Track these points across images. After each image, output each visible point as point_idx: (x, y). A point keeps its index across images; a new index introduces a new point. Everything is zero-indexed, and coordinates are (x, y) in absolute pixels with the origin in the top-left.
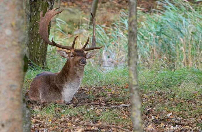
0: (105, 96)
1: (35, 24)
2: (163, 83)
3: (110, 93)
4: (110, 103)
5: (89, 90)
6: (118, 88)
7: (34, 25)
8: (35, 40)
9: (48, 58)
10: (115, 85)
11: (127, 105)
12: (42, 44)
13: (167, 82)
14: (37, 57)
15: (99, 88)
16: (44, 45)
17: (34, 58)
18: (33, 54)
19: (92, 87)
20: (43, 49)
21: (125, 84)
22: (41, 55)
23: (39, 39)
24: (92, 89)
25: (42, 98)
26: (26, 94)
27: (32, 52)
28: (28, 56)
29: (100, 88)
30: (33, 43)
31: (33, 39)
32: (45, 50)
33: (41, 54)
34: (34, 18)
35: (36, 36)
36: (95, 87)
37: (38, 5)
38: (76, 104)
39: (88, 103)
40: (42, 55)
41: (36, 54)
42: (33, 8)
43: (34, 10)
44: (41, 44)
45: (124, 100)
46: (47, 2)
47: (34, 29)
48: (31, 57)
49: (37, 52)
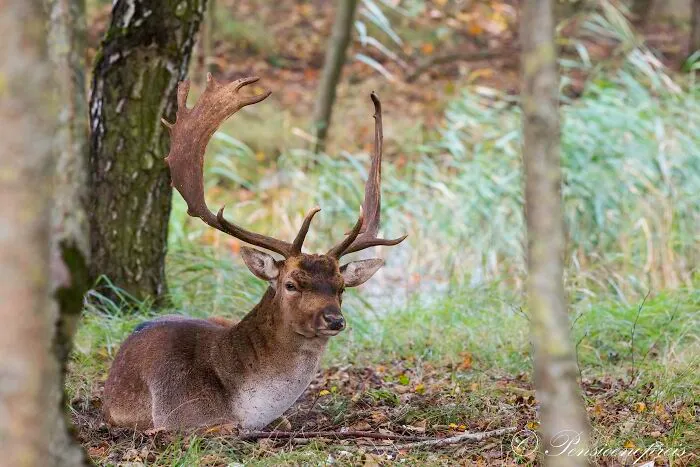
0: (391, 403)
1: (122, 144)
2: (597, 344)
3: (408, 391)
4: (411, 428)
5: (328, 380)
6: (434, 372)
7: (119, 148)
8: (122, 203)
9: (171, 268)
10: (423, 359)
11: (479, 436)
12: (150, 216)
13: (612, 344)
14: (133, 265)
15: (363, 374)
16: (158, 223)
17: (119, 269)
18: (118, 255)
19: (337, 369)
20: (153, 235)
21: (460, 355)
22: (147, 258)
23: (136, 199)
24: (336, 376)
25: (158, 413)
26: (92, 403)
27: (112, 246)
28: (84, 247)
29: (365, 374)
30: (115, 216)
31: (115, 199)
32: (161, 241)
33: (144, 253)
34: (117, 124)
35: (125, 190)
36: (345, 371)
37: (131, 76)
38: (283, 437)
39: (328, 430)
40: (150, 256)
41: (126, 254)
42: (111, 87)
43: (115, 94)
44: (144, 218)
45: (464, 417)
46: (163, 65)
47: (120, 166)
48: (110, 264)
49: (131, 247)
